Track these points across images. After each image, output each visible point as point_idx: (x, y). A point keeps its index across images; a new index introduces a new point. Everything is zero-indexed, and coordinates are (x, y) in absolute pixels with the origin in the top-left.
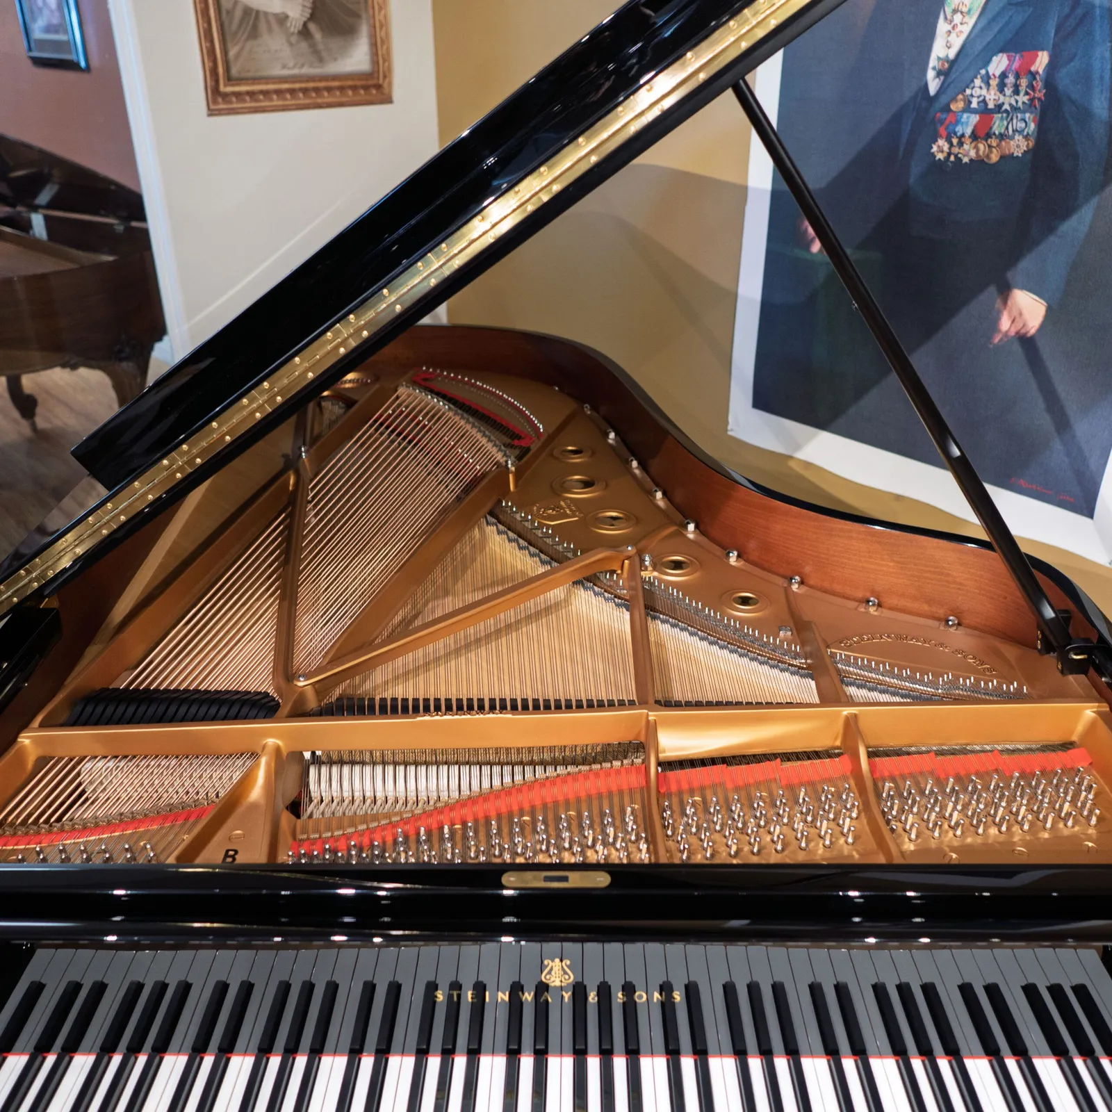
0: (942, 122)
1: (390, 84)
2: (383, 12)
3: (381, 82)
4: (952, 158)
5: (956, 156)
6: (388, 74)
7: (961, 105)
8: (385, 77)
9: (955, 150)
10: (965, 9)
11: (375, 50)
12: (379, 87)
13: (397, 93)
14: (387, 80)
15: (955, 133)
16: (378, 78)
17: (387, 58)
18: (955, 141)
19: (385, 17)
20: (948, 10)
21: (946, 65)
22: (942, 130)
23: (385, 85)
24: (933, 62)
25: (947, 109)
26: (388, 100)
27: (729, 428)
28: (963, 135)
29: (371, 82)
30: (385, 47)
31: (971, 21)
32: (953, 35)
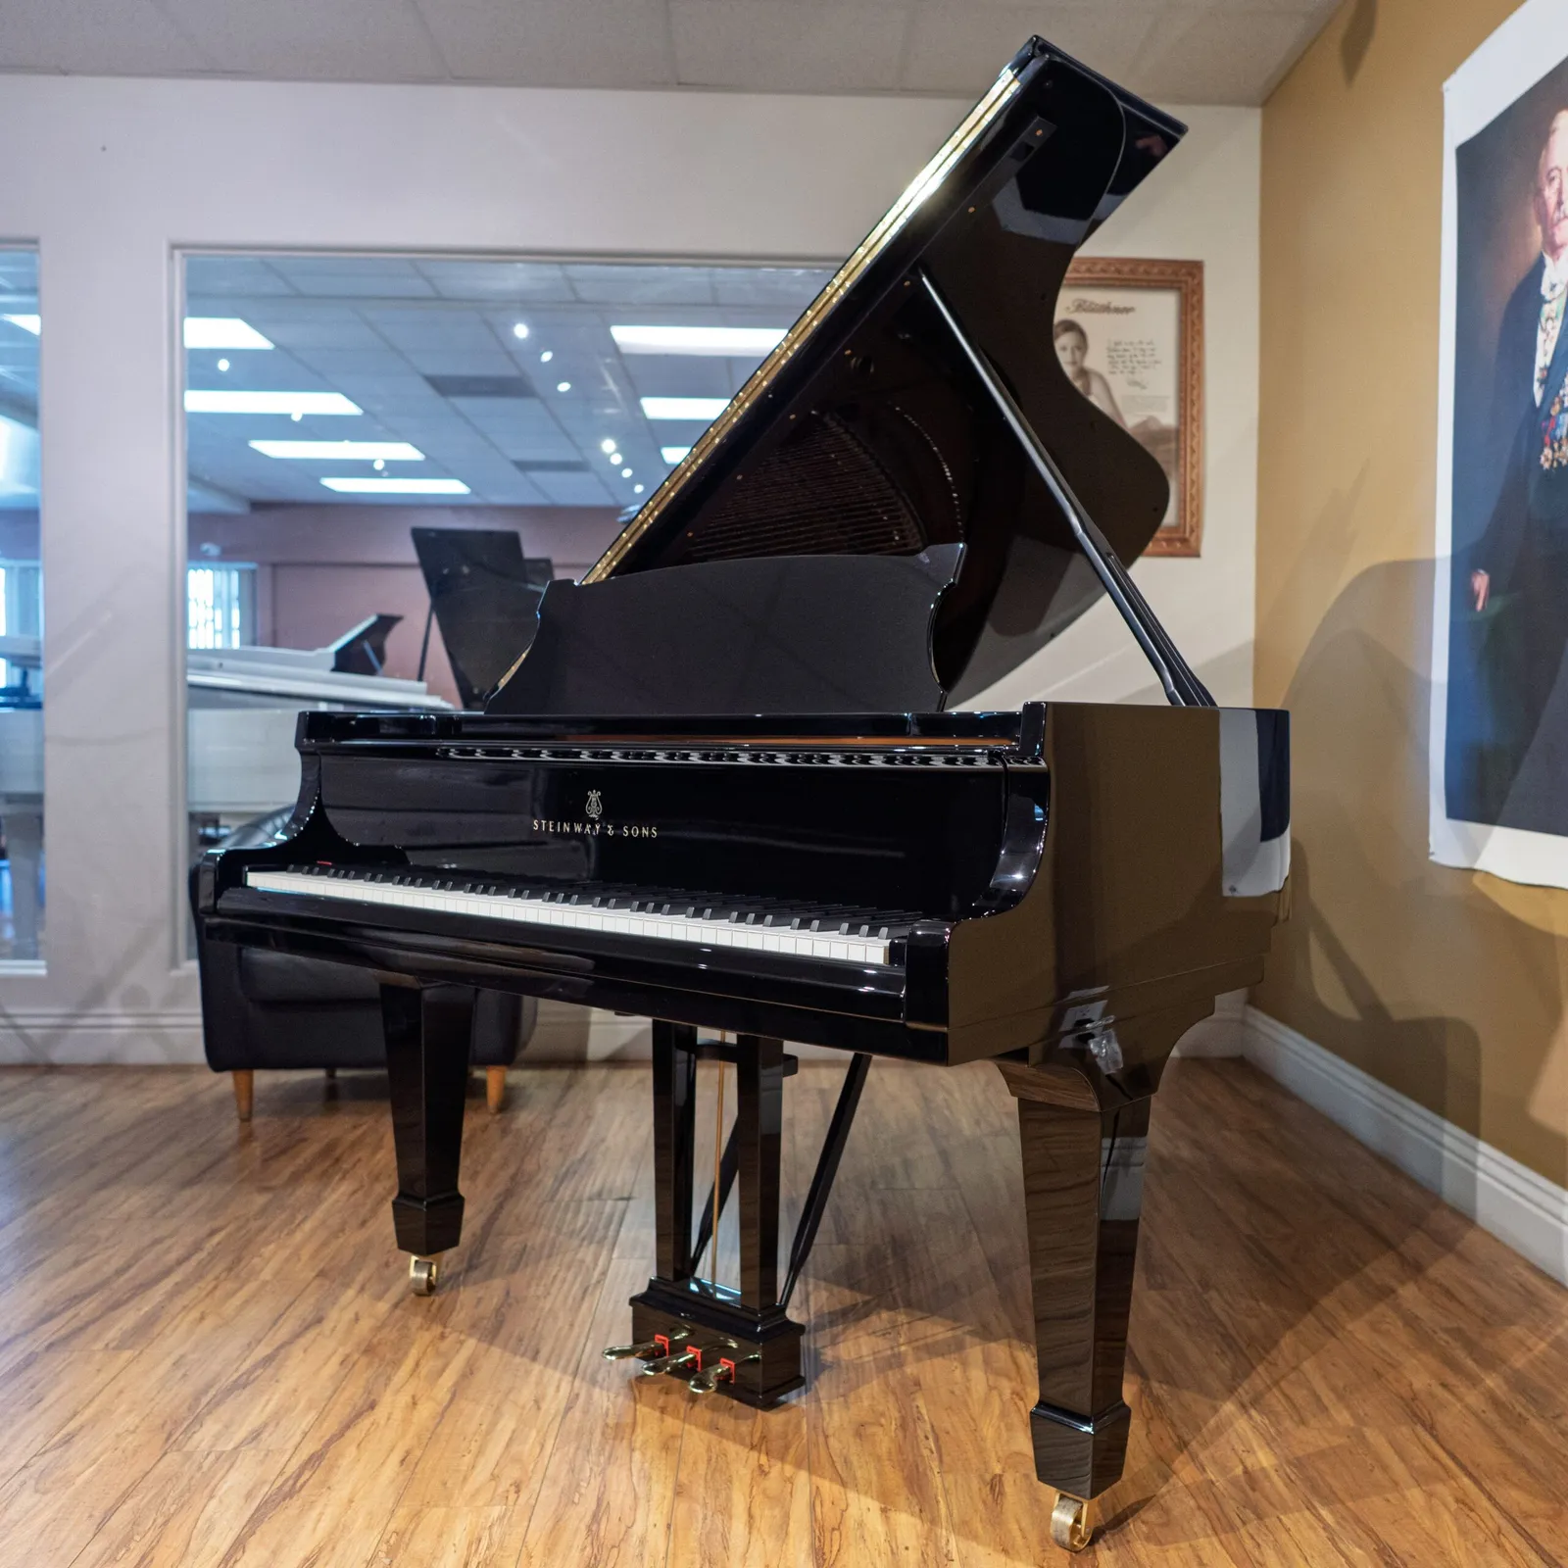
0: (1546, 430)
1: (1198, 540)
2: (1196, 471)
3: (1187, 535)
4: (1555, 464)
5: (1558, 461)
6: (1197, 528)
7: (1557, 407)
8: (1192, 531)
9: (1557, 455)
10: (1553, 315)
11: (1182, 506)
12: (1184, 541)
13: (1206, 546)
14: (1194, 534)
15: (1555, 438)
16: (1185, 532)
17: (1198, 513)
18: (1556, 446)
19: (1198, 475)
20: (1543, 320)
21: (1545, 373)
22: (1547, 439)
23: (1193, 539)
24: (1537, 375)
25: (1550, 416)
26: (1197, 555)
27: (1431, 850)
28: (1561, 438)
29: (1175, 535)
30: (1195, 503)
31: (1558, 324)
32: (1548, 342)
